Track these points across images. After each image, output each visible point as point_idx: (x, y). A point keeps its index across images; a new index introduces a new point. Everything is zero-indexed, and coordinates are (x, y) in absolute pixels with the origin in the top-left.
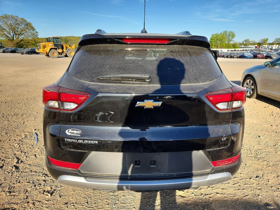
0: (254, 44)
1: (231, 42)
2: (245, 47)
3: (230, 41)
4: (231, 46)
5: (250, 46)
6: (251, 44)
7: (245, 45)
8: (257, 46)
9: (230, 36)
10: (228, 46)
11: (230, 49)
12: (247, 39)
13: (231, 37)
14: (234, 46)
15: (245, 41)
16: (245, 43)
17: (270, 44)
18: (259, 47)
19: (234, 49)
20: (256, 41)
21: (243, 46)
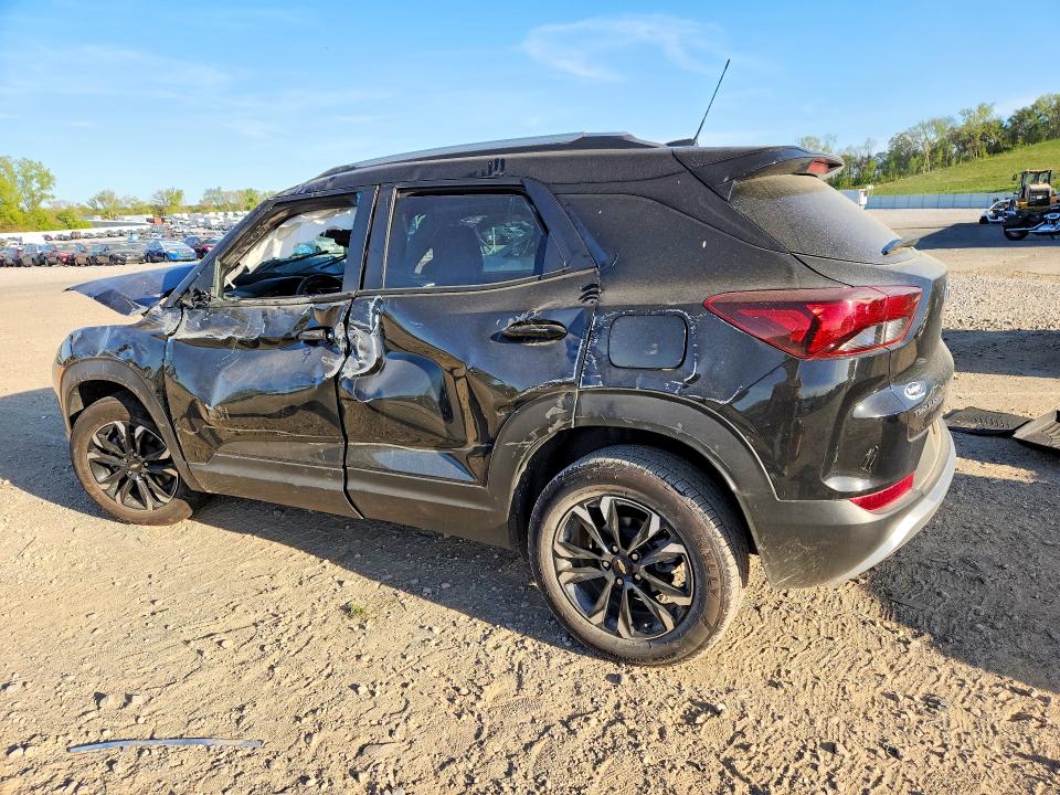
0: (138, 211)
1: (44, 205)
2: (107, 221)
3: (40, 201)
4: (51, 220)
5: (127, 218)
6: (129, 213)
7: (106, 214)
8: (151, 216)
9: (28, 179)
10: (39, 223)
11: (53, 234)
12: (104, 193)
13: (39, 185)
14: (64, 219)
15: (101, 199)
16: (99, 205)
17: (193, 210)
18: (163, 220)
19: (71, 231)
20: (141, 199)
21: (98, 219)
